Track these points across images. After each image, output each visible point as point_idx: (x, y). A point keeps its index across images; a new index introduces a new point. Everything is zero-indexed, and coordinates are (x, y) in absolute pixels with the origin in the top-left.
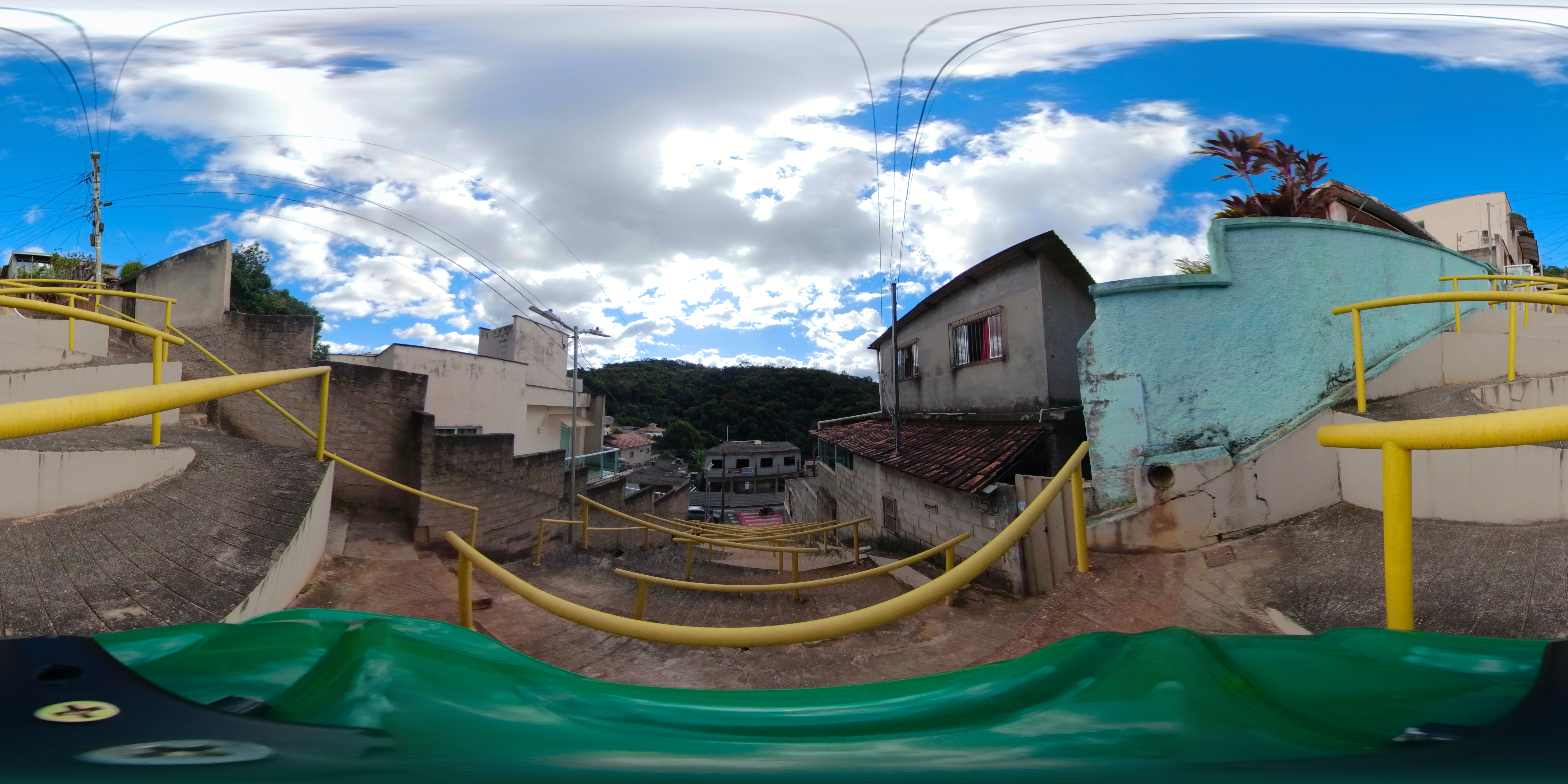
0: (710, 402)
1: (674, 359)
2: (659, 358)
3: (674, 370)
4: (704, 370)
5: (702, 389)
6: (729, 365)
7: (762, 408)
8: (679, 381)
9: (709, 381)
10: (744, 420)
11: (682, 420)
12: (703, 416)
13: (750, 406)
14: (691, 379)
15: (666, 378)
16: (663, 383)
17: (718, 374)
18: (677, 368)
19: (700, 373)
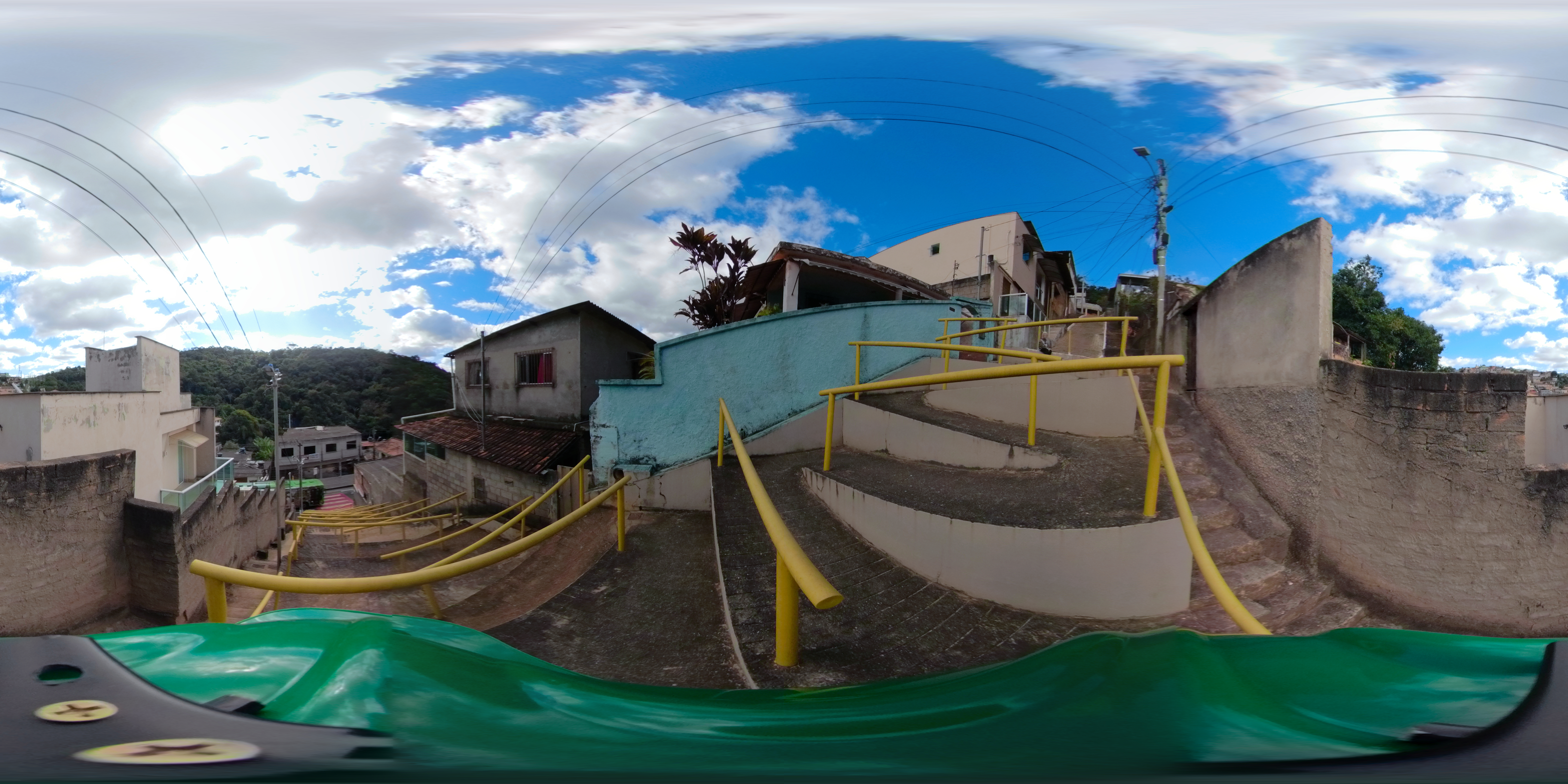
0: (261, 388)
1: (222, 346)
3: (222, 356)
4: (252, 356)
5: (252, 374)
6: (277, 348)
7: (314, 391)
8: (229, 369)
9: (258, 366)
10: (297, 404)
11: (237, 408)
12: (256, 402)
13: (302, 390)
14: (240, 365)
15: (215, 366)
16: (213, 371)
17: (266, 358)
18: (225, 354)
19: (248, 358)
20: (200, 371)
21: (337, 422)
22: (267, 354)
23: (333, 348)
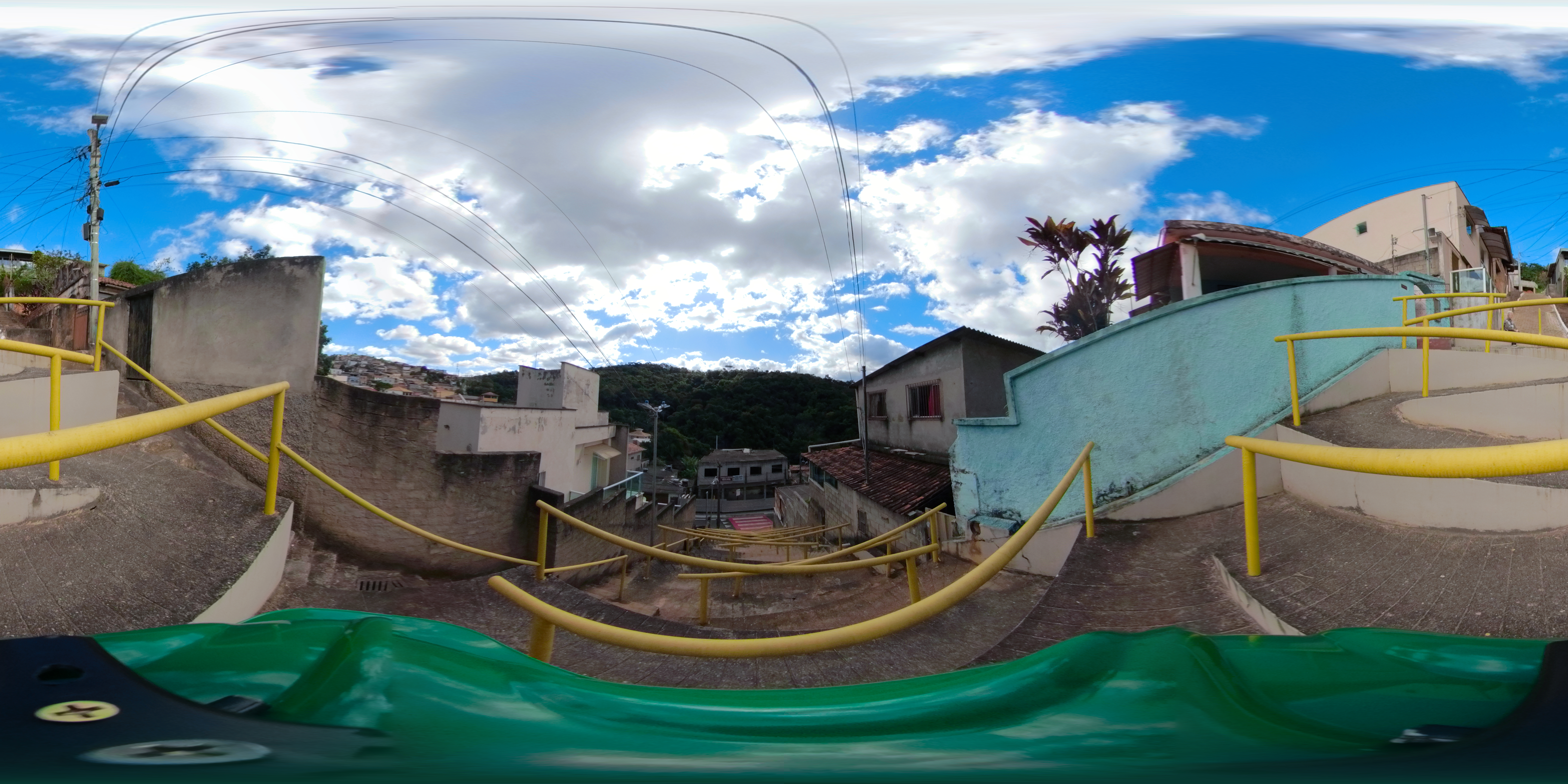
0: (695, 408)
1: (659, 362)
2: (643, 362)
3: (658, 374)
4: (688, 374)
5: (686, 393)
6: (713, 369)
7: (747, 413)
8: (664, 386)
9: (693, 385)
10: (729, 425)
11: (669, 426)
12: (689, 421)
13: (735, 411)
14: (675, 383)
15: (650, 382)
16: (648, 388)
17: (702, 377)
18: (661, 372)
19: (684, 376)
20: (635, 386)
21: (769, 446)
22: (703, 374)
23: (770, 371)
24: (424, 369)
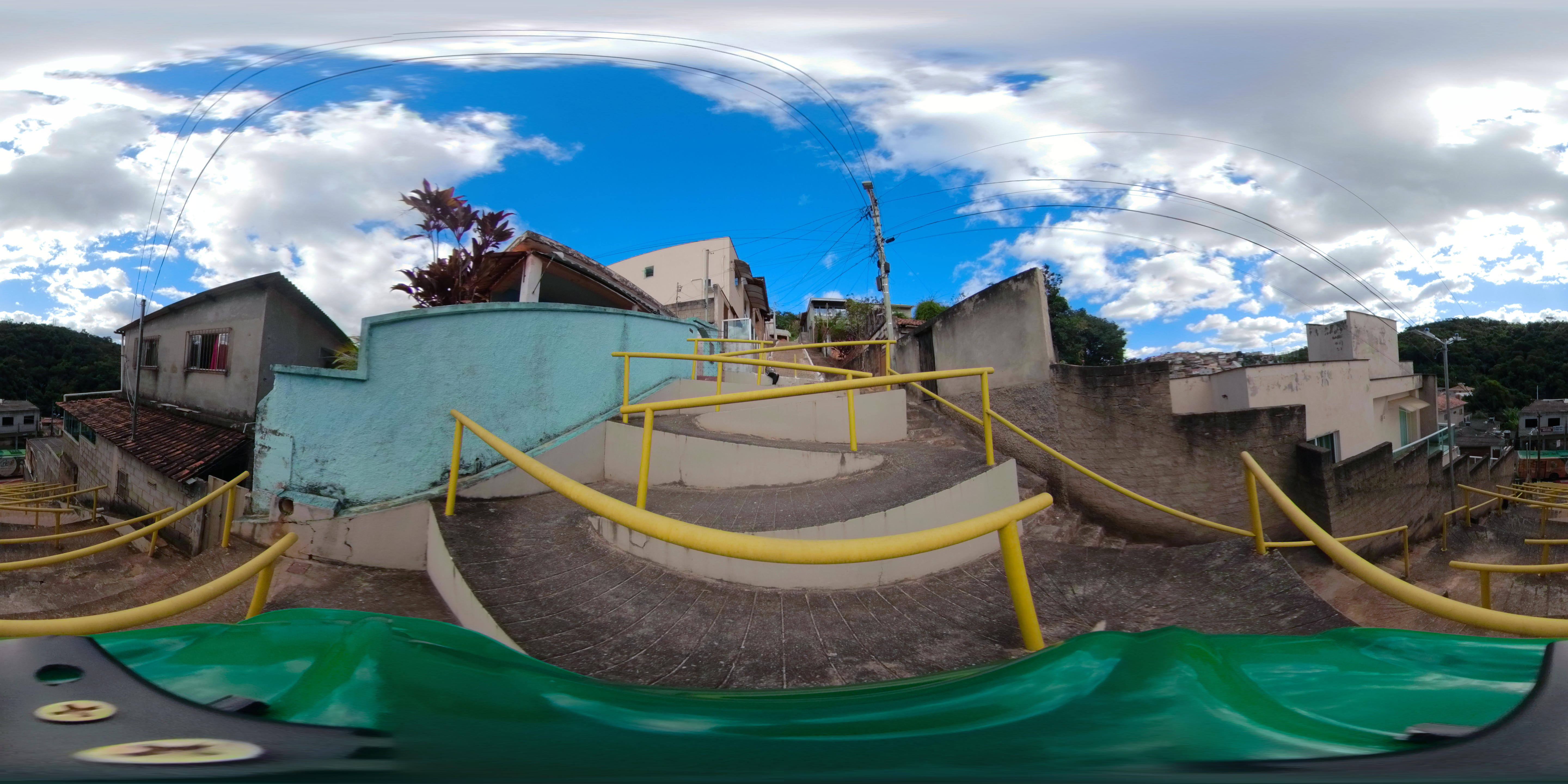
0: (1516, 359)
1: (1477, 317)
2: (1461, 317)
3: (1477, 327)
4: (1508, 327)
5: (1507, 346)
6: (1533, 321)
8: (1484, 340)
9: (1514, 338)
11: (1489, 379)
12: (1510, 373)
14: (1495, 335)
15: (1470, 337)
17: (1523, 330)
18: (1481, 326)
19: (1504, 329)
22: (1524, 326)
24: (1239, 354)
